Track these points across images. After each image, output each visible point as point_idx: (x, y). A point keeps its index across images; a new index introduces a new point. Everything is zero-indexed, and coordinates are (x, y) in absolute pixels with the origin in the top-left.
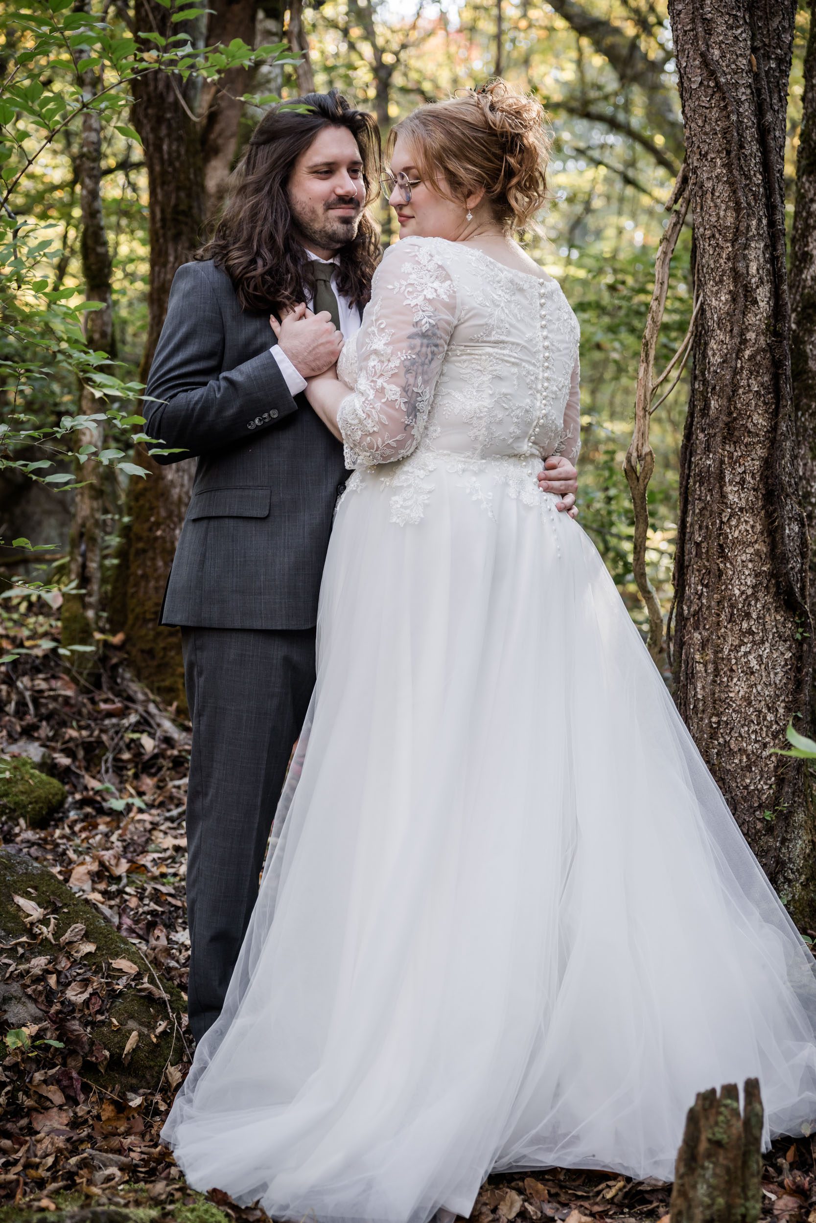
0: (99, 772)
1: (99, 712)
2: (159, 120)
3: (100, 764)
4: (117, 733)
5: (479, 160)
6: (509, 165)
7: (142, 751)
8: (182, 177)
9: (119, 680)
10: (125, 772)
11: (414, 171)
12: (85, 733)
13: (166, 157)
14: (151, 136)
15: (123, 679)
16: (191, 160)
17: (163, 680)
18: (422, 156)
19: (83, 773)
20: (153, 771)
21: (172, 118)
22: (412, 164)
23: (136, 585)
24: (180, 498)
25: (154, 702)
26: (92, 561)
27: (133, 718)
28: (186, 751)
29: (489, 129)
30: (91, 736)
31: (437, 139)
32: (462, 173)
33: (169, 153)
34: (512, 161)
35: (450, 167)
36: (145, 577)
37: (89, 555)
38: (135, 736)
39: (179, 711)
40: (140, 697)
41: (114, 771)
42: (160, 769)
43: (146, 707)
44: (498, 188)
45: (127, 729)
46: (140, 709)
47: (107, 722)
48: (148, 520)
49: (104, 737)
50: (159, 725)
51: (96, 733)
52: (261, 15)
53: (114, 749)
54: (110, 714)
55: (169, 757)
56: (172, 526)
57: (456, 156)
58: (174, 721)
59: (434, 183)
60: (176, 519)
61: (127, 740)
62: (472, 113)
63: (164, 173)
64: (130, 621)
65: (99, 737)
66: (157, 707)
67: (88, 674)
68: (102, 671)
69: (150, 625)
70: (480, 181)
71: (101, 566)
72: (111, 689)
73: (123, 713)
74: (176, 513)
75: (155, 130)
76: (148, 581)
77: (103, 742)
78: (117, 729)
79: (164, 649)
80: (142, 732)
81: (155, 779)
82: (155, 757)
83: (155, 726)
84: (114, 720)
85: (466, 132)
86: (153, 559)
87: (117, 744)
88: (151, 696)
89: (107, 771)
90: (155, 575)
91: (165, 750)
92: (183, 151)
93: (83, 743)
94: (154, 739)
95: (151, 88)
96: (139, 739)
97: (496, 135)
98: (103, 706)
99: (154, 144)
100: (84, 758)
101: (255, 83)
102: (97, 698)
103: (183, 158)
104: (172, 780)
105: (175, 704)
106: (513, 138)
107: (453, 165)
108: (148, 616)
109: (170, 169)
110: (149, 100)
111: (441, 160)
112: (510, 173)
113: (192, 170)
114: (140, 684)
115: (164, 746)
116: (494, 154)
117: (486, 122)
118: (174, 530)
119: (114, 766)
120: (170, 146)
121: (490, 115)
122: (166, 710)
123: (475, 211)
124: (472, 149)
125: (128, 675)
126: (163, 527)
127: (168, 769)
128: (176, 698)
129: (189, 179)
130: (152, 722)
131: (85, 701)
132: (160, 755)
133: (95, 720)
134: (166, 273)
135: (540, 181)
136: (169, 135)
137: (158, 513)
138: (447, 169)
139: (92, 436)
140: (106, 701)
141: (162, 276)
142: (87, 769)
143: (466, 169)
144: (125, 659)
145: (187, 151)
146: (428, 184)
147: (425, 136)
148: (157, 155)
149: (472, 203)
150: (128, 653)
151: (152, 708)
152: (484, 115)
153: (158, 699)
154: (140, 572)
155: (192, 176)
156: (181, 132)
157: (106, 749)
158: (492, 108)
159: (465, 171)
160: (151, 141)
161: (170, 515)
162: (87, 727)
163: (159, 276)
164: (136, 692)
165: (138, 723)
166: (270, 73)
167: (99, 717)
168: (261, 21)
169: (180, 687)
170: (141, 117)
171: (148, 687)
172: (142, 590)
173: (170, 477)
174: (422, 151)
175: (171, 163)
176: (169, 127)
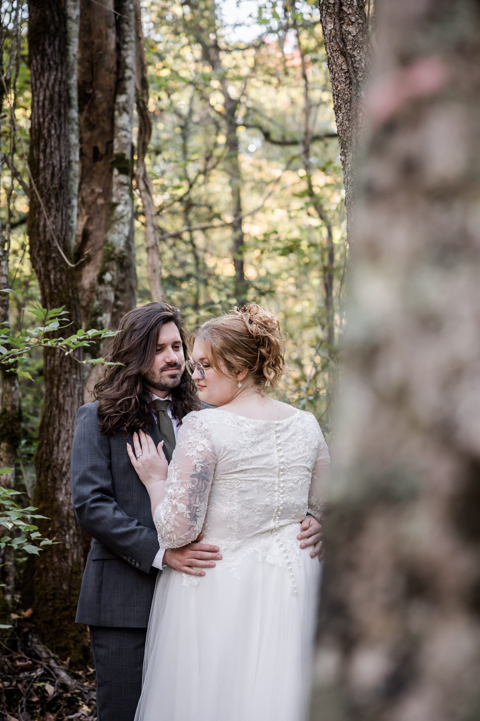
0: (17, 711)
1: (16, 667)
2: (48, 258)
3: (17, 706)
4: (28, 682)
5: (244, 353)
6: (261, 354)
7: (46, 694)
8: (64, 295)
9: (29, 644)
10: (34, 711)
11: (206, 360)
12: (6, 683)
13: (53, 283)
14: (42, 269)
15: (32, 642)
16: (70, 284)
17: (60, 642)
18: (210, 352)
19: (6, 713)
20: (54, 709)
21: (56, 257)
22: (204, 357)
23: (40, 575)
24: (68, 513)
25: (54, 658)
26: (9, 561)
27: (39, 672)
28: (76, 693)
29: (248, 334)
30: (10, 686)
31: (218, 343)
32: (234, 362)
33: (55, 280)
34: (263, 351)
35: (227, 358)
36: (46, 569)
37: (7, 556)
38: (41, 684)
39: (71, 664)
40: (44, 655)
41: (27, 711)
42: (58, 707)
43: (48, 662)
44: (256, 368)
45: (35, 679)
46: (44, 664)
47: (21, 675)
48: (47, 530)
49: (20, 686)
50: (57, 675)
51: (14, 683)
52: (116, 172)
53: (27, 694)
54: (23, 669)
55: (65, 698)
56: (63, 533)
57: (230, 352)
58: (67, 672)
59: (218, 368)
60: (66, 528)
61: (36, 688)
62: (239, 326)
63: (51, 294)
64: (36, 602)
65: (16, 686)
66: (56, 662)
67: (8, 641)
68: (17, 638)
69: (50, 604)
70: (245, 365)
71: (16, 563)
72: (24, 650)
73: (32, 668)
74: (66, 524)
75: (45, 265)
76: (47, 573)
77: (19, 690)
78: (29, 679)
79: (60, 620)
80: (45, 681)
81: (56, 715)
82: (55, 699)
83: (55, 677)
84: (26, 674)
85: (236, 337)
86: (51, 557)
87: (29, 691)
88: (52, 655)
89: (22, 711)
90: (53, 568)
91: (62, 693)
92: (64, 278)
93: (5, 691)
94: (54, 686)
95: (42, 237)
96: (44, 686)
97: (253, 338)
98: (18, 663)
99: (44, 275)
100: (6, 701)
101: (113, 219)
102: (14, 657)
103: (65, 283)
104: (67, 715)
105: (69, 659)
106: (263, 339)
107: (229, 357)
108: (49, 597)
109: (56, 291)
110: (41, 245)
111: (221, 354)
112: (263, 359)
113: (70, 291)
114: (44, 646)
115: (61, 691)
116: (253, 349)
117: (247, 330)
118: (65, 535)
119: (26, 706)
120: (55, 275)
121: (249, 326)
122: (62, 664)
123: (242, 381)
124: (239, 347)
125: (35, 640)
126: (57, 534)
127: (65, 707)
128: (69, 655)
129: (69, 297)
130: (53, 673)
131: (6, 659)
132: (59, 697)
133: (13, 674)
134: (54, 360)
135: (281, 360)
136: (54, 268)
137: (54, 524)
138: (225, 360)
139: (7, 475)
140: (20, 659)
141: (52, 362)
142: (9, 710)
143: (236, 359)
144: (33, 628)
145: (67, 278)
146: (215, 368)
147: (212, 341)
148: (47, 282)
149: (241, 377)
150: (35, 623)
151: (52, 663)
152: (245, 326)
153: (57, 656)
154: (42, 566)
155: (71, 295)
156: (62, 266)
157: (21, 695)
158: (251, 322)
159: (236, 360)
160: (42, 273)
161: (62, 526)
162: (7, 679)
163: (50, 363)
164: (41, 652)
165: (43, 675)
166: (123, 211)
167: (16, 671)
168: (116, 176)
169: (72, 646)
170: (36, 257)
171: (49, 648)
172: (44, 579)
173: (61, 499)
174: (210, 350)
175: (56, 287)
176: (55, 263)
